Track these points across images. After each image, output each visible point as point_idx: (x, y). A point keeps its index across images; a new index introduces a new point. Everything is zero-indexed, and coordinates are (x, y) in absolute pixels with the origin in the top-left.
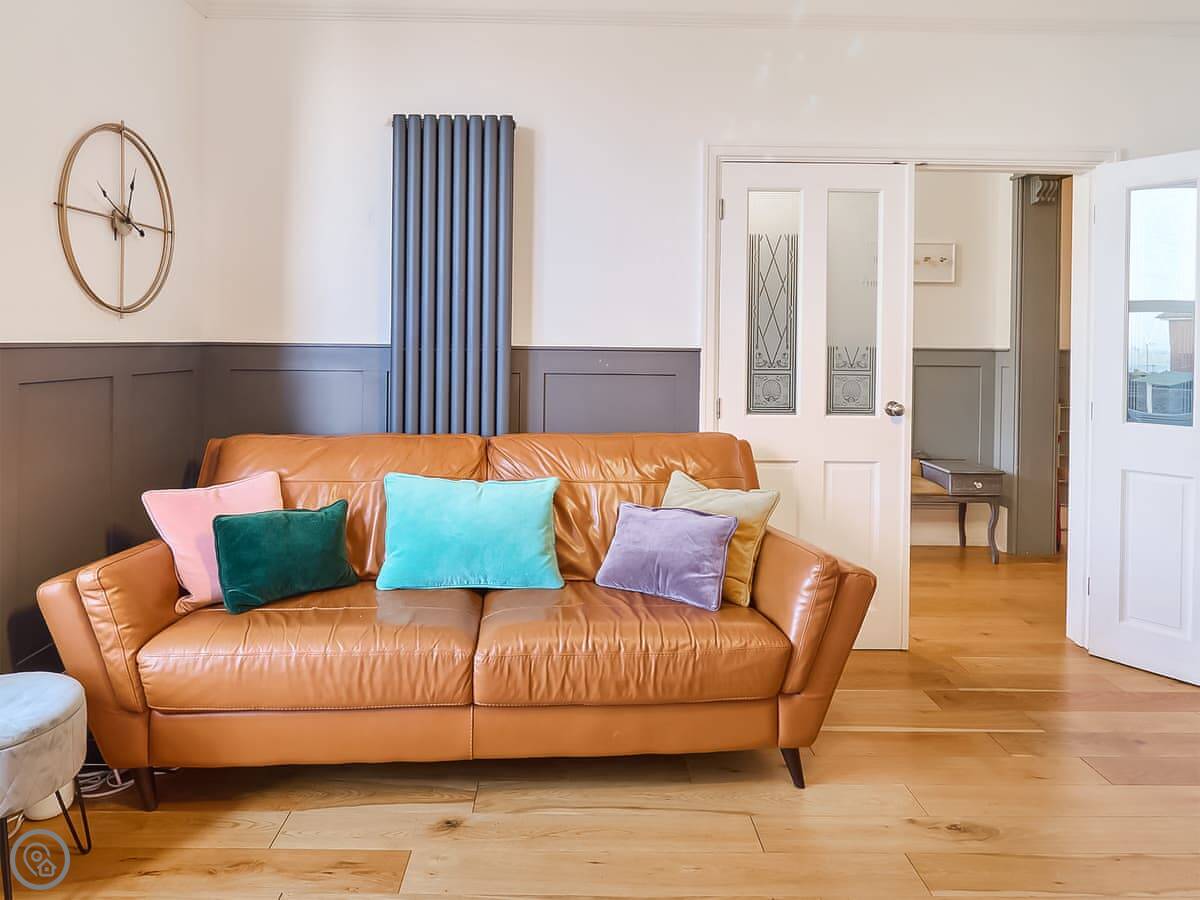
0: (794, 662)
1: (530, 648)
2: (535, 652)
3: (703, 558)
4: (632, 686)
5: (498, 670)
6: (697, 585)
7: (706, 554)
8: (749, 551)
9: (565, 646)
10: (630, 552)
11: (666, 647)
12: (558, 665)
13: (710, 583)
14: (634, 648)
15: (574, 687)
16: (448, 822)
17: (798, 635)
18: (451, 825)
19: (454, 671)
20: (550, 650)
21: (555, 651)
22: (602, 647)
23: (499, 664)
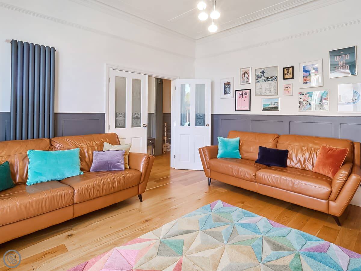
0: (142, 176)
1: (89, 186)
2: (90, 186)
3: (120, 159)
4: (112, 188)
5: (81, 193)
6: (119, 166)
7: (120, 158)
8: (127, 157)
9: (97, 183)
10: (100, 162)
11: (119, 179)
12: (96, 188)
13: (122, 165)
14: (112, 180)
15: (100, 192)
16: (69, 235)
17: (142, 171)
18: (70, 236)
19: (70, 196)
20: (94, 186)
21: (95, 185)
22: (105, 181)
23: (81, 192)
